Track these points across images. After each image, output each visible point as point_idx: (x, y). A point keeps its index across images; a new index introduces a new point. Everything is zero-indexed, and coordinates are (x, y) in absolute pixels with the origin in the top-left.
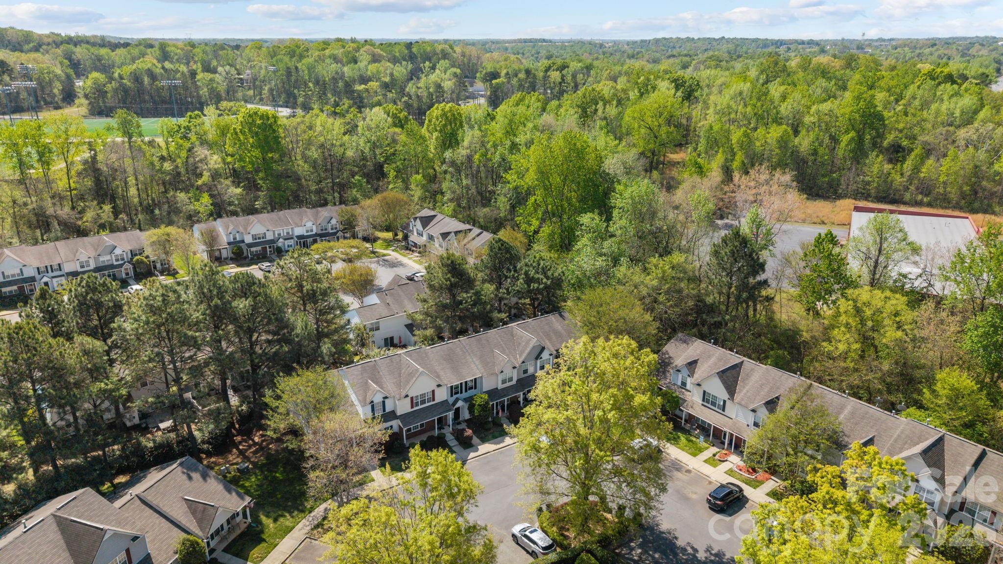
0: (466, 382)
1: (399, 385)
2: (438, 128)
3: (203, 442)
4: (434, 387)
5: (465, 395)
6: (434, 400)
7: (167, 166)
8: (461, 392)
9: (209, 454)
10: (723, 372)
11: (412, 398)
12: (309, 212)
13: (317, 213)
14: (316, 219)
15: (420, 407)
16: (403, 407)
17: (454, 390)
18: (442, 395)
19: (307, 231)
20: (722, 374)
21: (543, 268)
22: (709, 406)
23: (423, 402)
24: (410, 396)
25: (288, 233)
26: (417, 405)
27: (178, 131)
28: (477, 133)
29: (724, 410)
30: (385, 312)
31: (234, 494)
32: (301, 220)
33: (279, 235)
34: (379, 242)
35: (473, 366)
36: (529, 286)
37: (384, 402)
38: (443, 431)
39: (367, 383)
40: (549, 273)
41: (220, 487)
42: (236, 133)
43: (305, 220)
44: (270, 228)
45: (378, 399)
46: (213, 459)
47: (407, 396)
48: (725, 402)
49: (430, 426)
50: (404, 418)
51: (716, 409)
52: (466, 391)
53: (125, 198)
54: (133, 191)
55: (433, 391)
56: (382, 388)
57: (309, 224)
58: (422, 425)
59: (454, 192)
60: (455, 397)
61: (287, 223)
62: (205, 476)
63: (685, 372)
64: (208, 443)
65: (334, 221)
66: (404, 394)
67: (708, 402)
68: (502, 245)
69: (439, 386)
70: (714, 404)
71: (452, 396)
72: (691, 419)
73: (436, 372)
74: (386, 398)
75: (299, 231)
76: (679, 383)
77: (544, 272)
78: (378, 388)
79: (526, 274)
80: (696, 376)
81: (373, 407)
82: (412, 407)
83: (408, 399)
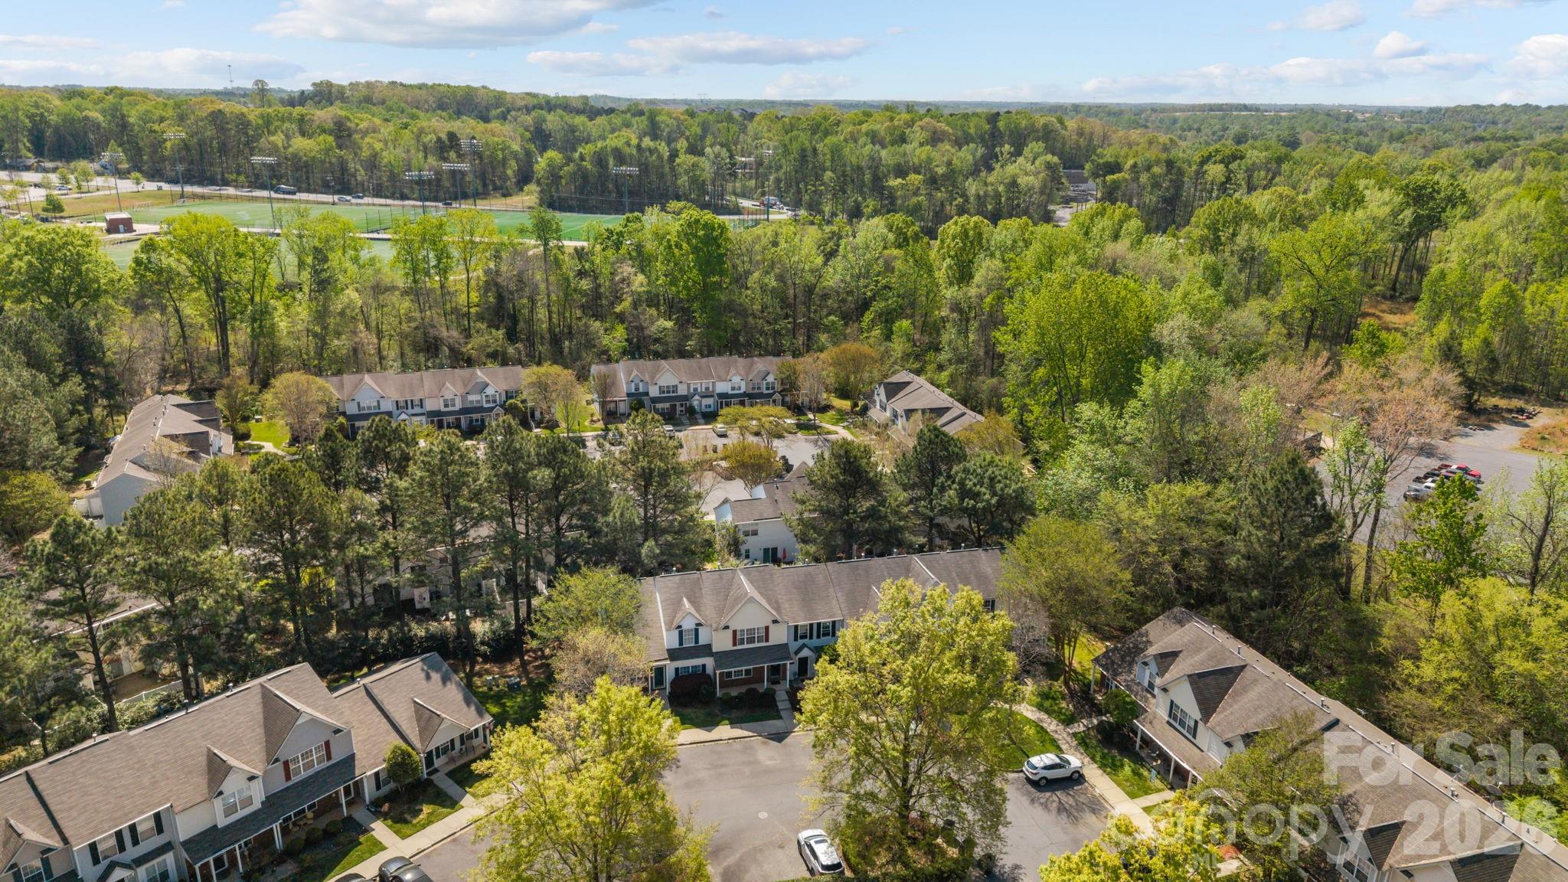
0: (819, 624)
1: (721, 612)
2: (952, 253)
3: (483, 643)
4: (768, 622)
5: (815, 642)
6: (767, 640)
7: (585, 284)
8: (811, 637)
9: (486, 659)
10: (1201, 675)
11: (735, 632)
12: (741, 362)
13: (752, 364)
14: (748, 374)
15: (746, 646)
16: (722, 643)
17: (796, 633)
18: (779, 636)
19: (733, 389)
20: (1197, 681)
21: (992, 479)
22: (1177, 725)
23: (751, 640)
24: (732, 628)
25: (707, 389)
26: (742, 642)
27: (608, 238)
28: (997, 263)
29: (1194, 736)
30: (769, 511)
31: (473, 708)
32: (728, 373)
33: (696, 390)
34: (832, 413)
35: (834, 602)
36: (963, 500)
37: (697, 631)
38: (776, 687)
39: (680, 601)
40: (999, 486)
41: (460, 697)
42: (670, 247)
43: (733, 371)
44: (684, 379)
45: (688, 625)
46: (488, 666)
47: (727, 627)
48: (1196, 722)
49: (756, 676)
50: (722, 658)
51: (1185, 732)
52: (818, 637)
53: (530, 321)
54: (542, 313)
55: (767, 628)
56: (698, 611)
57: (736, 379)
58: (748, 672)
59: (955, 350)
60: (801, 642)
61: (709, 376)
62: (445, 680)
63: (1153, 668)
64: (488, 644)
65: (770, 378)
66: (722, 624)
67: (1175, 719)
68: (937, 436)
69: (775, 622)
70: (1182, 723)
71: (796, 639)
72: (1147, 742)
73: (777, 602)
74: (699, 625)
75: (722, 387)
76: (1146, 684)
77: (992, 487)
78: (693, 611)
79: (962, 484)
80: (1167, 676)
81: (681, 634)
82: (734, 644)
83: (729, 633)
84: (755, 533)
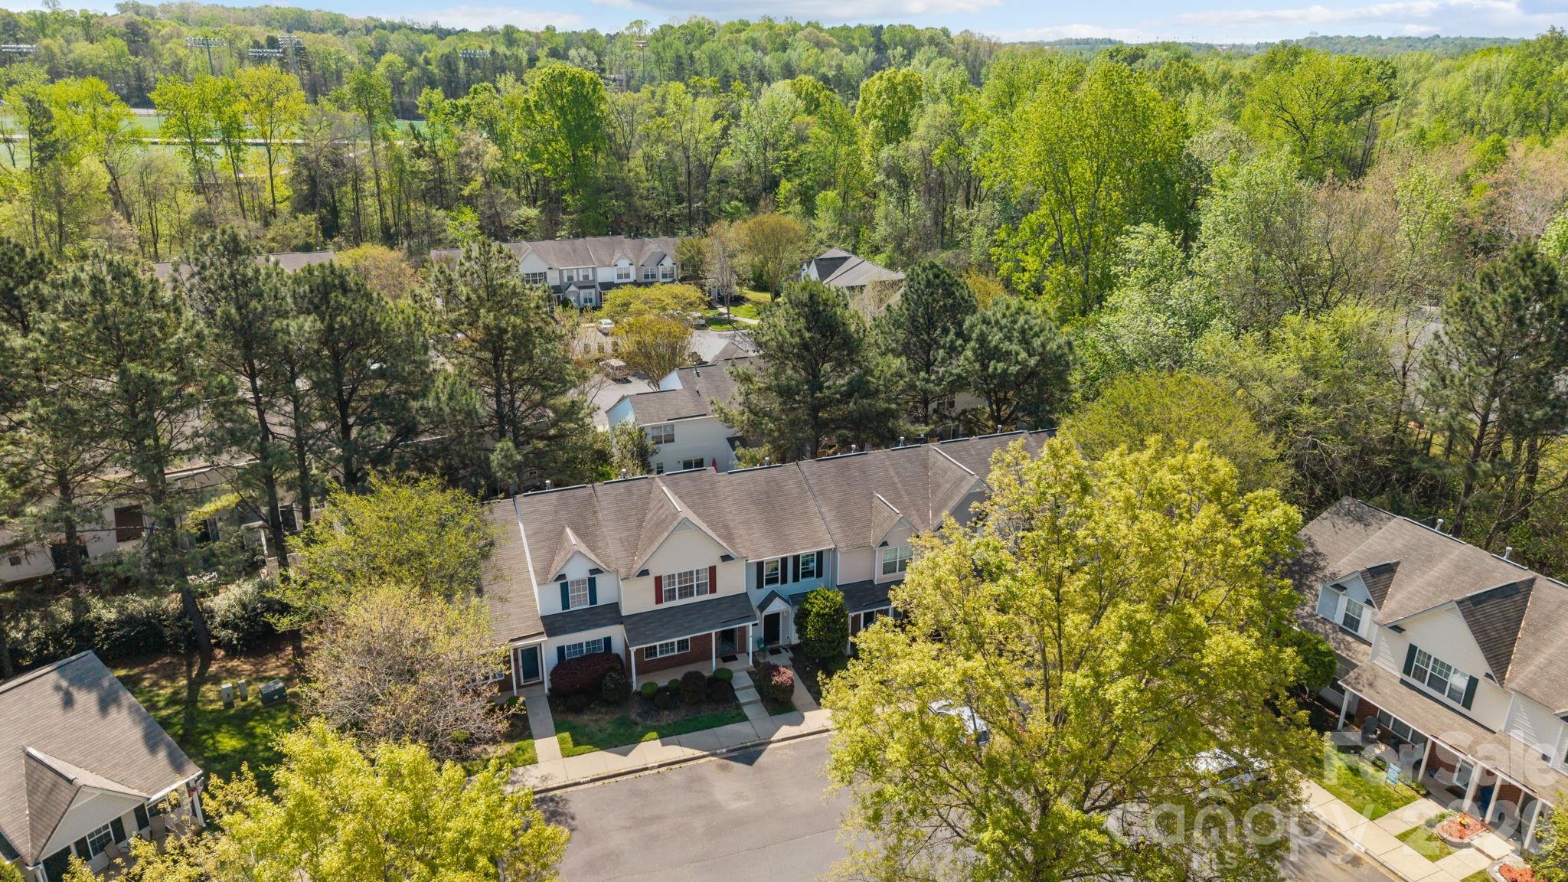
0: (796, 558)
1: (632, 547)
2: (879, 113)
3: (224, 625)
4: (715, 560)
5: (791, 588)
6: (713, 590)
7: (423, 165)
8: (784, 581)
9: (232, 652)
10: (1477, 600)
11: (658, 580)
12: (626, 243)
13: (642, 247)
14: (638, 257)
15: (678, 602)
16: (638, 599)
17: (762, 575)
18: (733, 581)
19: (620, 276)
20: (1474, 607)
21: (1023, 331)
22: (1424, 687)
23: (686, 592)
24: (654, 573)
25: (586, 277)
26: (671, 596)
27: (453, 114)
28: (943, 107)
29: (1467, 704)
30: (689, 408)
31: (162, 754)
32: (612, 256)
33: (570, 278)
34: (747, 306)
35: (818, 521)
36: (985, 367)
37: (592, 583)
38: (730, 666)
39: (561, 533)
40: (1037, 343)
42: (528, 108)
43: (618, 254)
44: (555, 265)
45: (577, 572)
47: (644, 573)
48: (1473, 683)
49: (699, 650)
50: (636, 624)
51: (1444, 698)
52: (796, 579)
53: (357, 214)
54: (370, 204)
55: (713, 570)
56: (593, 549)
57: (624, 264)
58: (683, 645)
59: (893, 224)
60: (768, 589)
61: (587, 259)
62: (105, 704)
63: (1359, 591)
64: (235, 627)
65: (668, 263)
66: (637, 567)
67: (1420, 675)
69: (726, 558)
70: (1439, 684)
71: (760, 586)
72: (1365, 715)
73: (726, 527)
74: (596, 571)
75: (605, 275)
76: (1339, 619)
77: (1025, 342)
78: (583, 548)
79: (982, 340)
80: (1389, 604)
81: (564, 588)
82: (659, 600)
83: (649, 583)
84: (670, 439)
